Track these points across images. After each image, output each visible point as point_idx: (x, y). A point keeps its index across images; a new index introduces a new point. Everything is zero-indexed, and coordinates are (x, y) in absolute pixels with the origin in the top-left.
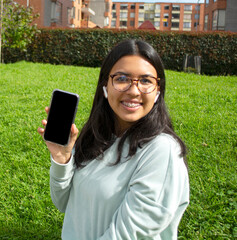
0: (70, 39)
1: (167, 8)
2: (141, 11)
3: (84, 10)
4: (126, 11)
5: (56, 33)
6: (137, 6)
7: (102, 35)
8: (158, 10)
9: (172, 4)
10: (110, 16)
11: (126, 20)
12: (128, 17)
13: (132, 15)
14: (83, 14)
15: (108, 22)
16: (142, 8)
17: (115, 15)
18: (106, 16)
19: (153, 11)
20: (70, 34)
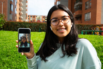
0: (16, 25)
1: (43, 17)
2: (36, 18)
3: (20, 17)
4: (32, 18)
5: (12, 23)
6: (35, 16)
7: (26, 24)
8: (41, 18)
9: (45, 16)
10: (28, 19)
11: (32, 20)
12: (33, 19)
13: (34, 19)
14: (19, 18)
15: (27, 20)
16: (36, 17)
17: (29, 19)
18: (26, 19)
19: (40, 18)
20: (16, 23)
